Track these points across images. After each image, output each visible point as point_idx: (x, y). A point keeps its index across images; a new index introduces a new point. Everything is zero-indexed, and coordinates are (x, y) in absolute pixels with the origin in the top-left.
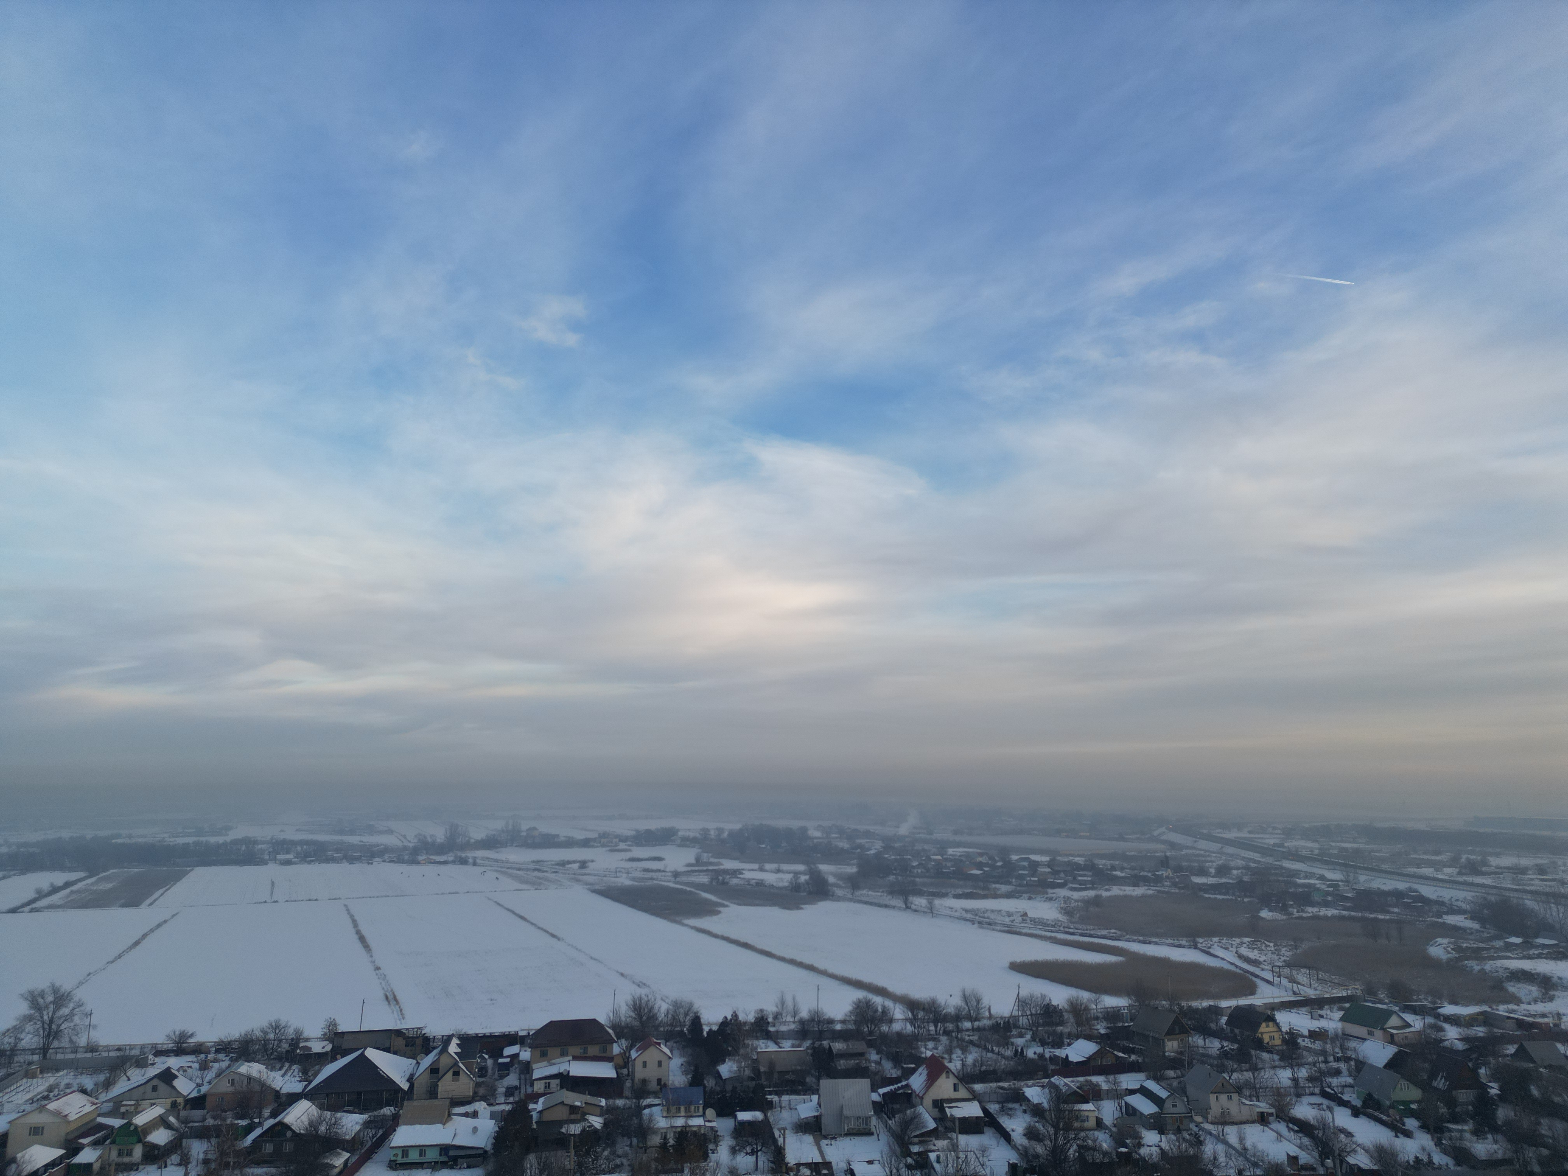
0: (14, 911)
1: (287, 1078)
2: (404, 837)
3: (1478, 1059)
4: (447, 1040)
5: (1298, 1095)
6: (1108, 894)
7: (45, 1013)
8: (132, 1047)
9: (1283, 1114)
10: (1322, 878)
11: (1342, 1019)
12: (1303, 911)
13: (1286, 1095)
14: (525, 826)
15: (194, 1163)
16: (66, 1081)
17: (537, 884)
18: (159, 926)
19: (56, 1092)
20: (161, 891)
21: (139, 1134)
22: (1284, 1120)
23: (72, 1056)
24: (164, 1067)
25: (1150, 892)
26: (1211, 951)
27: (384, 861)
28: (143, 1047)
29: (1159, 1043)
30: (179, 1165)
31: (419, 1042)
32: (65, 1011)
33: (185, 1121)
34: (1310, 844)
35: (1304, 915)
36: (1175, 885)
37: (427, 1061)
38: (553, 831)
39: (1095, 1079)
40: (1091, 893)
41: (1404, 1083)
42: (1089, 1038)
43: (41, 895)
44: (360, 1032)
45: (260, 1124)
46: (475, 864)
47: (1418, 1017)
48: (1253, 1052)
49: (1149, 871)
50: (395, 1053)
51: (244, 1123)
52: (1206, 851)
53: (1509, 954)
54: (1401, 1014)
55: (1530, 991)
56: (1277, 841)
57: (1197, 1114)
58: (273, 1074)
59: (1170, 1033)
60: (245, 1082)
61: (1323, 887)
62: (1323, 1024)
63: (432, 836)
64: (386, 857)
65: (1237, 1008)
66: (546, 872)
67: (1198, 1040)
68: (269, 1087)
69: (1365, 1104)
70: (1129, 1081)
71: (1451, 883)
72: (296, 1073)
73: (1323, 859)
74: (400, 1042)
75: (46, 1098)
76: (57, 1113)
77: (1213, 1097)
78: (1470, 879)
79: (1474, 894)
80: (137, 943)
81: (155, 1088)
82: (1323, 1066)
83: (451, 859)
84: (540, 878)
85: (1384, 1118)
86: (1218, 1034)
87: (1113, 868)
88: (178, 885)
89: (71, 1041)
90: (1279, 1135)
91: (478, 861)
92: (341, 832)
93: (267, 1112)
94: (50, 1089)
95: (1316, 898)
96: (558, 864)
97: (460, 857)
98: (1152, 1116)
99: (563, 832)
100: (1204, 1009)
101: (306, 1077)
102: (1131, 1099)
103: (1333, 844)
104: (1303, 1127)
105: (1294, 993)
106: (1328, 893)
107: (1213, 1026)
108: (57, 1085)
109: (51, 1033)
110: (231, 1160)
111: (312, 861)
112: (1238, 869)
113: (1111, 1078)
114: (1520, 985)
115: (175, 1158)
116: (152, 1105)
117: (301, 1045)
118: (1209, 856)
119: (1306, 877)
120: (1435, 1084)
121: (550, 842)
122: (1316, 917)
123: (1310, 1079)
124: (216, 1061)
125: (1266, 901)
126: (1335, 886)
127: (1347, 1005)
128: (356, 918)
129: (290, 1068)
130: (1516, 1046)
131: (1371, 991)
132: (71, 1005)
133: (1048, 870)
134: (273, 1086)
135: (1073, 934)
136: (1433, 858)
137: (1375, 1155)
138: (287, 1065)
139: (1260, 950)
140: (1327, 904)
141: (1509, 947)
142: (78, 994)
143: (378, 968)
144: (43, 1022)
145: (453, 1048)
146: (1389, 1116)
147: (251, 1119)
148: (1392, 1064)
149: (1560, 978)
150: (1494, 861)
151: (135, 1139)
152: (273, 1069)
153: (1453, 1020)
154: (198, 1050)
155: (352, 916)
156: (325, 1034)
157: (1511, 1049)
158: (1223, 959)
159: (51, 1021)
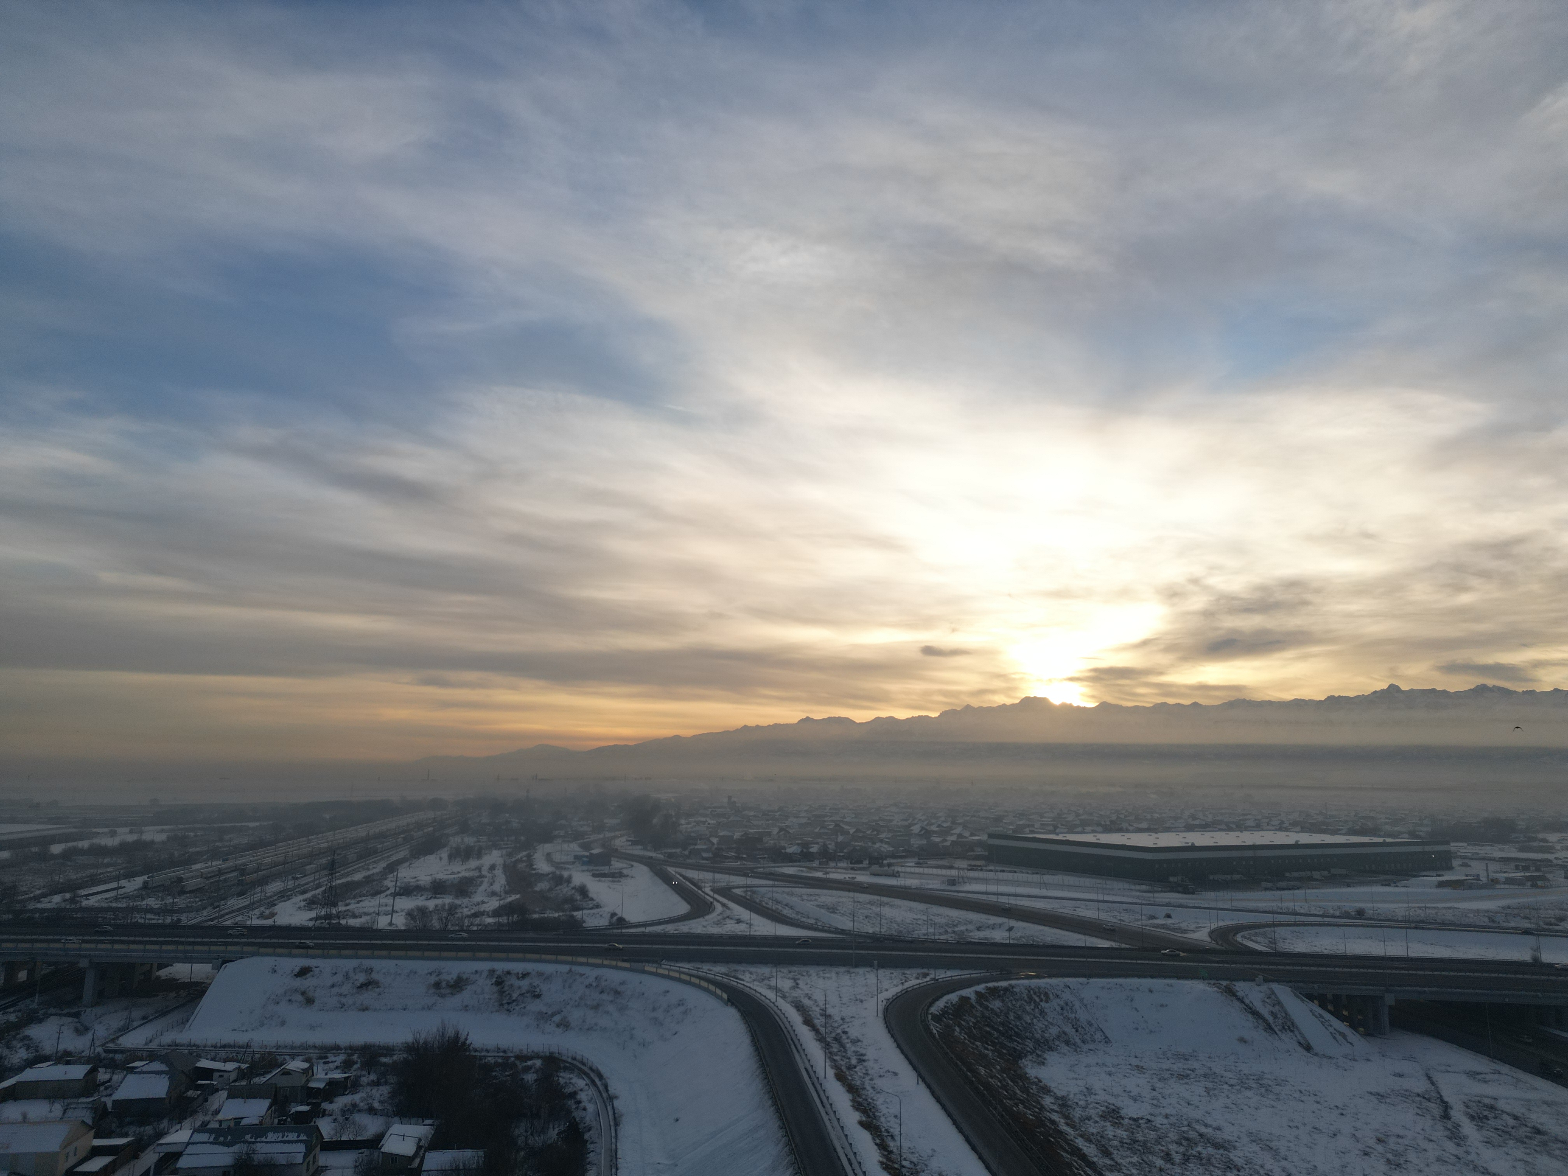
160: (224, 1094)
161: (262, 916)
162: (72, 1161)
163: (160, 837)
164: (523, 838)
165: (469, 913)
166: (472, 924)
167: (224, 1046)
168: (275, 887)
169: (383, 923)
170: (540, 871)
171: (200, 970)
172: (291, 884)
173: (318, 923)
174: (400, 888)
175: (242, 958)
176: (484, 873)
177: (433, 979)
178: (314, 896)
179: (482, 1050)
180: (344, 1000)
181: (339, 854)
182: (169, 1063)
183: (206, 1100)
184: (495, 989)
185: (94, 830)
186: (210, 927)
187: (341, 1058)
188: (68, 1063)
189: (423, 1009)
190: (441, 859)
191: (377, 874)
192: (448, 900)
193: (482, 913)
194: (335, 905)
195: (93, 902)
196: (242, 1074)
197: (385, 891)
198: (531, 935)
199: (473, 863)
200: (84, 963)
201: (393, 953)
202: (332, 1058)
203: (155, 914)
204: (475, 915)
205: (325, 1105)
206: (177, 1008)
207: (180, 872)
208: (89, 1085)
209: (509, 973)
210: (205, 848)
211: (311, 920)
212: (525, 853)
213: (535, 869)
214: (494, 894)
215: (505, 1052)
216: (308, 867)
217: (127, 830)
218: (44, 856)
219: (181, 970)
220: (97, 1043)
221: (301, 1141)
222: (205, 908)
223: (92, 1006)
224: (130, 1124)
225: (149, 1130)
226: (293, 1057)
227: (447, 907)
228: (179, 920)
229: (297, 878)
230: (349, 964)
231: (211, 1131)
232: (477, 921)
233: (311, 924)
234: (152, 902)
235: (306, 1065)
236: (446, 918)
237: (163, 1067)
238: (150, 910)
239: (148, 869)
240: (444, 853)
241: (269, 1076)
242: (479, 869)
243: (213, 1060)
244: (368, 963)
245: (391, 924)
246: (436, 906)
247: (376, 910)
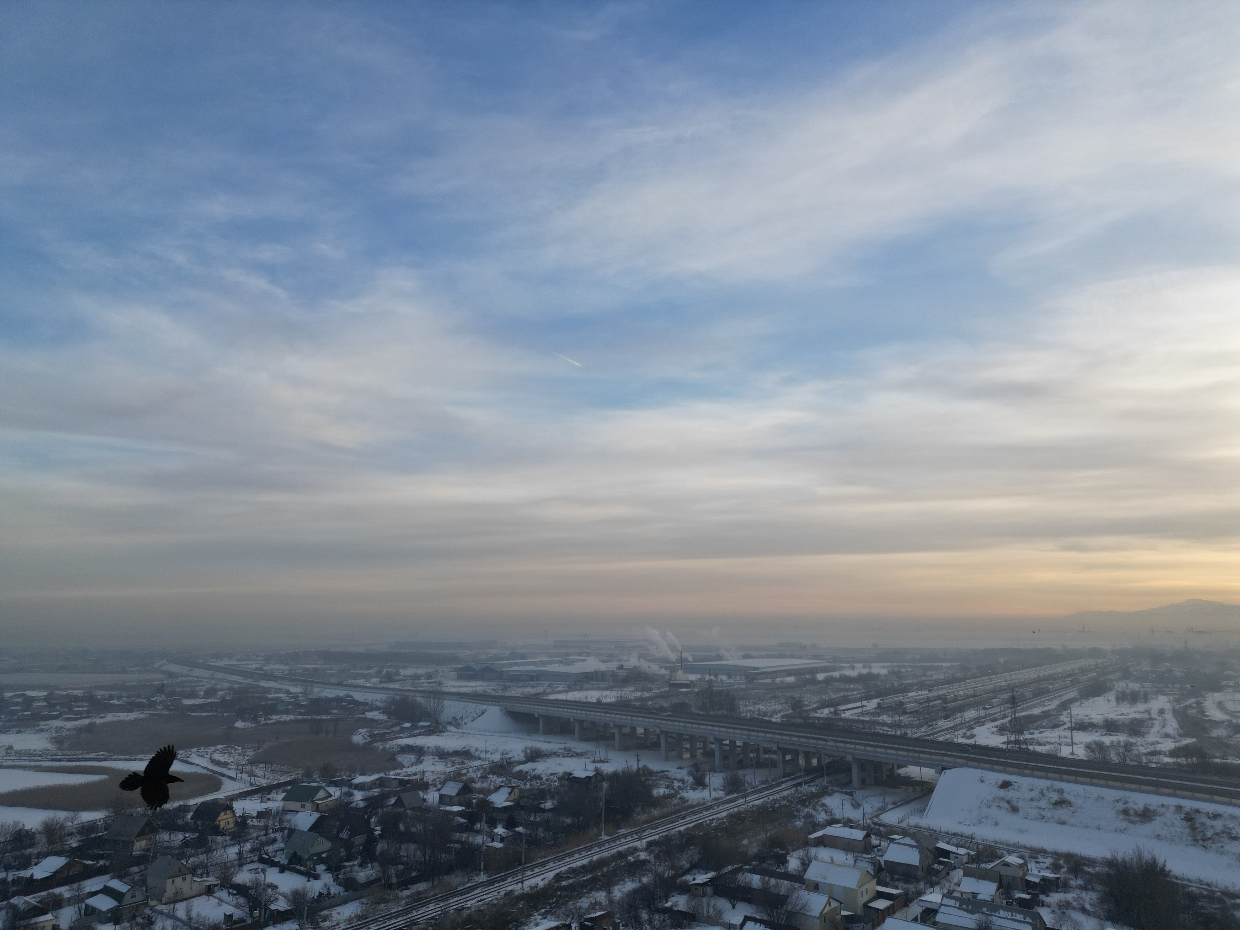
3: (371, 811)
5: (241, 865)
6: (102, 721)
9: (226, 883)
10: (288, 692)
11: (284, 799)
12: (269, 719)
13: (231, 867)
22: (226, 888)
25: (143, 716)
26: (189, 759)
29: (129, 845)
34: (282, 667)
35: (269, 722)
36: (167, 708)
39: (57, 891)
40: (86, 722)
41: (320, 839)
42: (58, 854)
47: (338, 789)
48: (210, 837)
49: (145, 698)
52: (198, 677)
53: (402, 735)
54: (326, 788)
55: (411, 759)
56: (258, 666)
57: (152, 899)
59: (141, 834)
61: (287, 699)
62: (270, 805)
65: (203, 804)
67: (165, 836)
69: (290, 862)
70: (92, 885)
71: (374, 689)
73: (291, 677)
77: (169, 881)
78: (386, 685)
79: (387, 696)
82: (264, 838)
85: (302, 868)
86: (184, 828)
87: (111, 698)
90: (221, 900)
95: (281, 708)
98: (109, 911)
100: (174, 809)
102: (92, 901)
103: (299, 666)
104: (241, 890)
105: (251, 784)
106: (289, 703)
107: (180, 822)
112: (223, 690)
113: (75, 886)
114: (405, 756)
118: (201, 681)
119: (276, 692)
120: (341, 836)
122: (278, 723)
123: (252, 851)
125: (241, 715)
126: (296, 698)
127: (289, 787)
130: (396, 798)
131: (308, 775)
133: (45, 704)
135: (60, 760)
136: (365, 672)
137: (292, 898)
139: (230, 753)
140: (287, 712)
141: (403, 730)
146: (305, 867)
148: (314, 828)
149: (428, 748)
150: (403, 672)
153: (360, 787)
157: (393, 801)
158: (198, 765)
160: (960, 872)
161: (964, 736)
162: (866, 898)
163: (884, 672)
164: (1188, 686)
165: (1145, 751)
166: (1150, 762)
167: (955, 835)
168: (971, 714)
169: (1065, 752)
170: (1214, 719)
171: (927, 773)
172: (983, 713)
173: (1010, 746)
174: (1076, 724)
175: (956, 767)
176: (1154, 715)
177: (1120, 806)
178: (1003, 724)
179: (1183, 879)
180: (1043, 813)
181: (1017, 692)
182: (917, 841)
183: (948, 874)
184: (1186, 824)
185: (841, 665)
186: (928, 740)
187: (1049, 861)
188: (851, 827)
189: (1116, 831)
190: (1109, 701)
191: (1053, 710)
192: (1122, 738)
193: (1159, 753)
194: (1021, 732)
195: (847, 715)
196: (972, 860)
197: (1062, 725)
198: (1215, 778)
199: (1141, 706)
200: (849, 758)
201: (1079, 779)
202: (1041, 860)
203: (889, 728)
204: (1153, 753)
205: (1042, 897)
206: (915, 799)
207: (900, 698)
208: (866, 847)
209: (1197, 811)
210: (915, 681)
211: (1004, 743)
212: (1193, 700)
213: (1207, 716)
214: (1167, 736)
215: (1208, 885)
216: (994, 700)
217: (861, 665)
218: (814, 682)
219: (913, 771)
220: (867, 817)
221: (1028, 923)
222: (922, 726)
223: (860, 789)
224: (899, 880)
225: (911, 887)
226: (1010, 852)
227: (1122, 744)
228: (906, 734)
229: (987, 709)
230: (1044, 784)
231: (956, 899)
232: (1155, 759)
233: (1004, 746)
234: (885, 718)
235: (1021, 861)
236: (1124, 754)
237: (913, 843)
238: (885, 724)
239: (879, 694)
240: (1112, 696)
241: (992, 865)
242: (1148, 712)
243: (948, 843)
244: (1059, 785)
245: (1072, 754)
246: (1112, 742)
247: (1058, 740)
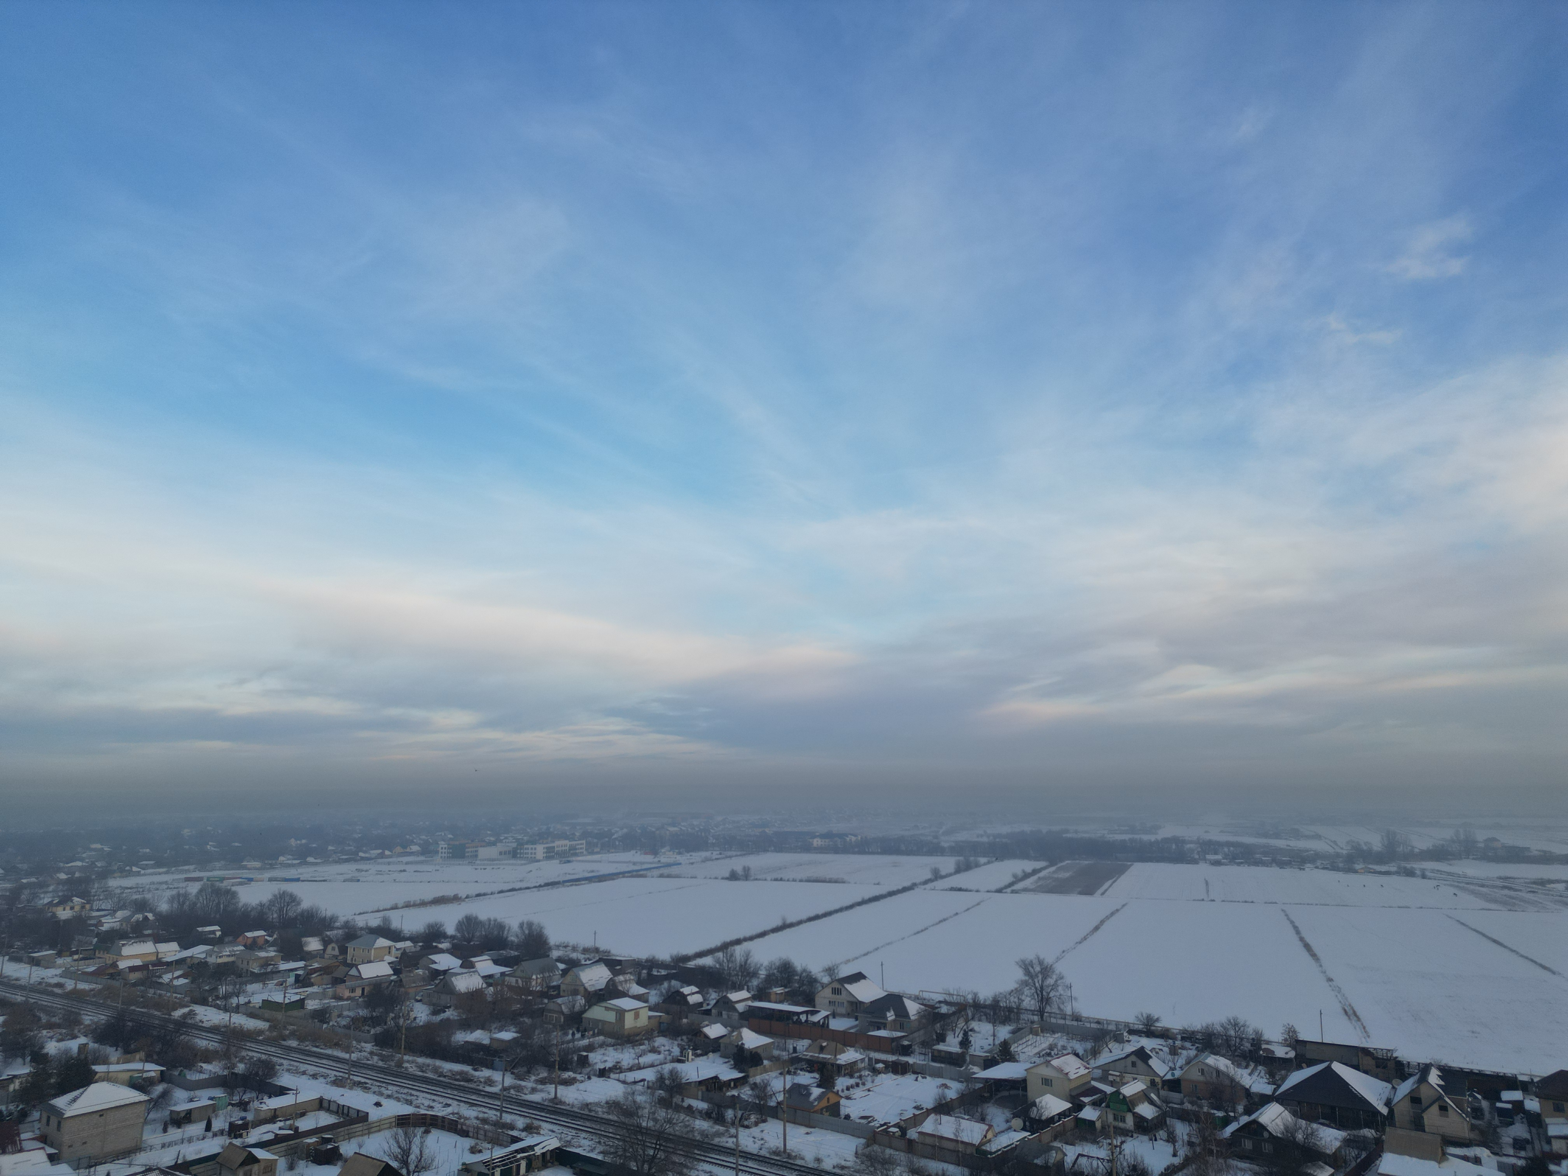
0: (999, 891)
1: (1254, 1077)
2: (1335, 842)
4: (1425, 1069)
7: (1036, 980)
8: (1109, 1022)
14: (1481, 836)
15: (1180, 1142)
16: (1061, 1043)
17: (1511, 904)
18: (1112, 914)
19: (1055, 1051)
20: (1110, 882)
21: (1128, 1104)
23: (1062, 1022)
24: (1139, 1046)
27: (1317, 867)
28: (1117, 1024)
30: (1168, 1141)
31: (1391, 1065)
32: (1050, 981)
33: (1166, 1101)
37: (1405, 1088)
38: (1520, 843)
43: (1017, 880)
44: (1322, 1043)
45: (1236, 1119)
46: (1424, 877)
50: (1366, 1072)
51: (1220, 1114)
58: (1240, 1071)
60: (1214, 1074)
63: (1366, 843)
64: (1319, 863)
66: (1520, 890)
68: (1238, 1083)
72: (1262, 1074)
74: (1368, 1062)
75: (1049, 1054)
76: (1060, 1070)
80: (1097, 928)
81: (1134, 1064)
83: (1394, 869)
84: (1513, 898)
88: (1123, 877)
89: (1059, 1008)
91: (1428, 874)
92: (1266, 835)
93: (1240, 1109)
94: (1051, 1047)
96: (1534, 883)
97: (1405, 868)
99: (1536, 845)
101: (1274, 1079)
108: (1056, 1045)
109: (1044, 999)
110: (1214, 1148)
111: (1242, 863)
115: (1162, 1134)
116: (1135, 1079)
117: (1264, 1046)
121: (1516, 855)
124: (1183, 1048)
128: (1297, 924)
129: (1255, 1068)
132: (1054, 977)
134: (1244, 1084)
138: (1252, 1065)
142: (1059, 968)
143: (1330, 980)
144: (1036, 988)
145: (1434, 1078)
147: (1226, 1111)
151: (1125, 1107)
152: (1239, 1066)
154: (1165, 1034)
155: (1292, 922)
156: (1286, 1040)
159: (1042, 987)
